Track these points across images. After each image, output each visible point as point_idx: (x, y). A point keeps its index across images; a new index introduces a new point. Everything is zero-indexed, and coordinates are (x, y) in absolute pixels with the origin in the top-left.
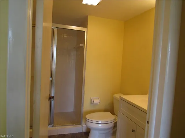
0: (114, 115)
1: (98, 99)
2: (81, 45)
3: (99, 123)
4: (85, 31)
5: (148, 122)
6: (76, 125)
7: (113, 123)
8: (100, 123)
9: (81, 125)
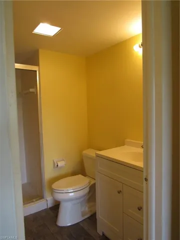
0: (87, 177)
1: (63, 160)
2: (31, 90)
3: (70, 191)
4: (36, 71)
5: (146, 180)
6: (36, 200)
7: (88, 187)
8: (72, 191)
9: (43, 199)
